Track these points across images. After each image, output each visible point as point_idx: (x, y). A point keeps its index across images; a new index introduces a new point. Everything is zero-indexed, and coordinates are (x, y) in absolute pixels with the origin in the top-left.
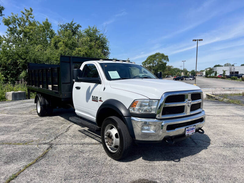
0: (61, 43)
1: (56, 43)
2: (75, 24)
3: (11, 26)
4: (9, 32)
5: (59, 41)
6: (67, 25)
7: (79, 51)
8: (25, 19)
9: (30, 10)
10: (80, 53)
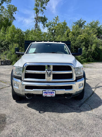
0: (71, 33)
1: (68, 33)
2: (82, 20)
3: (49, 27)
4: (48, 30)
5: (70, 32)
6: (77, 22)
7: (80, 37)
8: (55, 23)
9: (57, 17)
10: (81, 38)
